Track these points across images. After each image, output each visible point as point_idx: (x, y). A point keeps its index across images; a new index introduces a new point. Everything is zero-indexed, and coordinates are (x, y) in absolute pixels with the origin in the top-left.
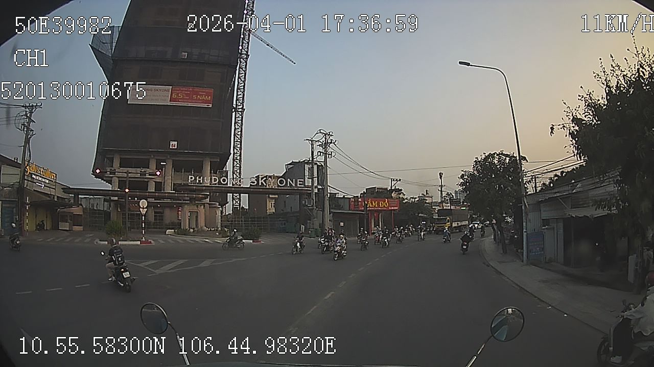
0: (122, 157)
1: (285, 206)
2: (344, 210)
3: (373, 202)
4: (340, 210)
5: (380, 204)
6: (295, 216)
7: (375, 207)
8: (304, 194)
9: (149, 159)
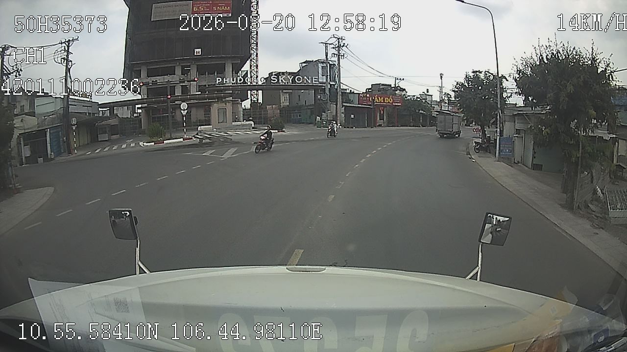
0: (148, 68)
1: (299, 100)
2: (353, 104)
3: (379, 98)
4: (350, 103)
5: (386, 100)
6: (309, 109)
7: (381, 102)
8: (318, 89)
9: (175, 67)
